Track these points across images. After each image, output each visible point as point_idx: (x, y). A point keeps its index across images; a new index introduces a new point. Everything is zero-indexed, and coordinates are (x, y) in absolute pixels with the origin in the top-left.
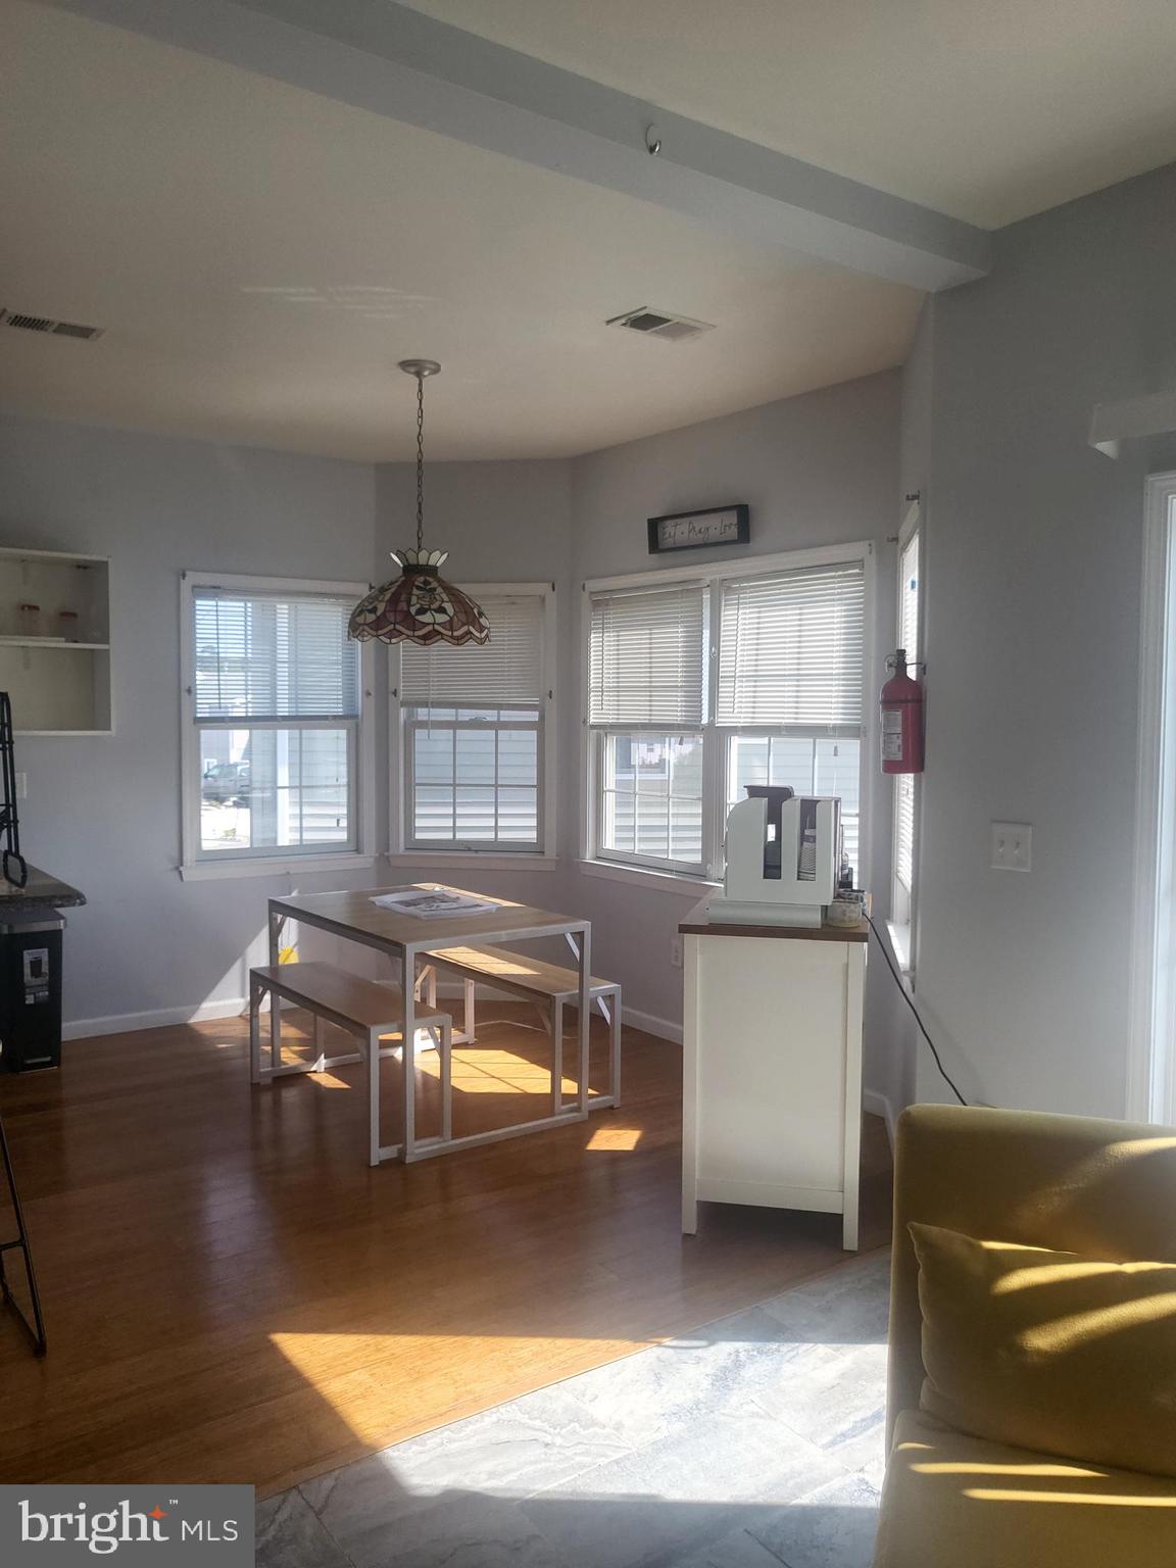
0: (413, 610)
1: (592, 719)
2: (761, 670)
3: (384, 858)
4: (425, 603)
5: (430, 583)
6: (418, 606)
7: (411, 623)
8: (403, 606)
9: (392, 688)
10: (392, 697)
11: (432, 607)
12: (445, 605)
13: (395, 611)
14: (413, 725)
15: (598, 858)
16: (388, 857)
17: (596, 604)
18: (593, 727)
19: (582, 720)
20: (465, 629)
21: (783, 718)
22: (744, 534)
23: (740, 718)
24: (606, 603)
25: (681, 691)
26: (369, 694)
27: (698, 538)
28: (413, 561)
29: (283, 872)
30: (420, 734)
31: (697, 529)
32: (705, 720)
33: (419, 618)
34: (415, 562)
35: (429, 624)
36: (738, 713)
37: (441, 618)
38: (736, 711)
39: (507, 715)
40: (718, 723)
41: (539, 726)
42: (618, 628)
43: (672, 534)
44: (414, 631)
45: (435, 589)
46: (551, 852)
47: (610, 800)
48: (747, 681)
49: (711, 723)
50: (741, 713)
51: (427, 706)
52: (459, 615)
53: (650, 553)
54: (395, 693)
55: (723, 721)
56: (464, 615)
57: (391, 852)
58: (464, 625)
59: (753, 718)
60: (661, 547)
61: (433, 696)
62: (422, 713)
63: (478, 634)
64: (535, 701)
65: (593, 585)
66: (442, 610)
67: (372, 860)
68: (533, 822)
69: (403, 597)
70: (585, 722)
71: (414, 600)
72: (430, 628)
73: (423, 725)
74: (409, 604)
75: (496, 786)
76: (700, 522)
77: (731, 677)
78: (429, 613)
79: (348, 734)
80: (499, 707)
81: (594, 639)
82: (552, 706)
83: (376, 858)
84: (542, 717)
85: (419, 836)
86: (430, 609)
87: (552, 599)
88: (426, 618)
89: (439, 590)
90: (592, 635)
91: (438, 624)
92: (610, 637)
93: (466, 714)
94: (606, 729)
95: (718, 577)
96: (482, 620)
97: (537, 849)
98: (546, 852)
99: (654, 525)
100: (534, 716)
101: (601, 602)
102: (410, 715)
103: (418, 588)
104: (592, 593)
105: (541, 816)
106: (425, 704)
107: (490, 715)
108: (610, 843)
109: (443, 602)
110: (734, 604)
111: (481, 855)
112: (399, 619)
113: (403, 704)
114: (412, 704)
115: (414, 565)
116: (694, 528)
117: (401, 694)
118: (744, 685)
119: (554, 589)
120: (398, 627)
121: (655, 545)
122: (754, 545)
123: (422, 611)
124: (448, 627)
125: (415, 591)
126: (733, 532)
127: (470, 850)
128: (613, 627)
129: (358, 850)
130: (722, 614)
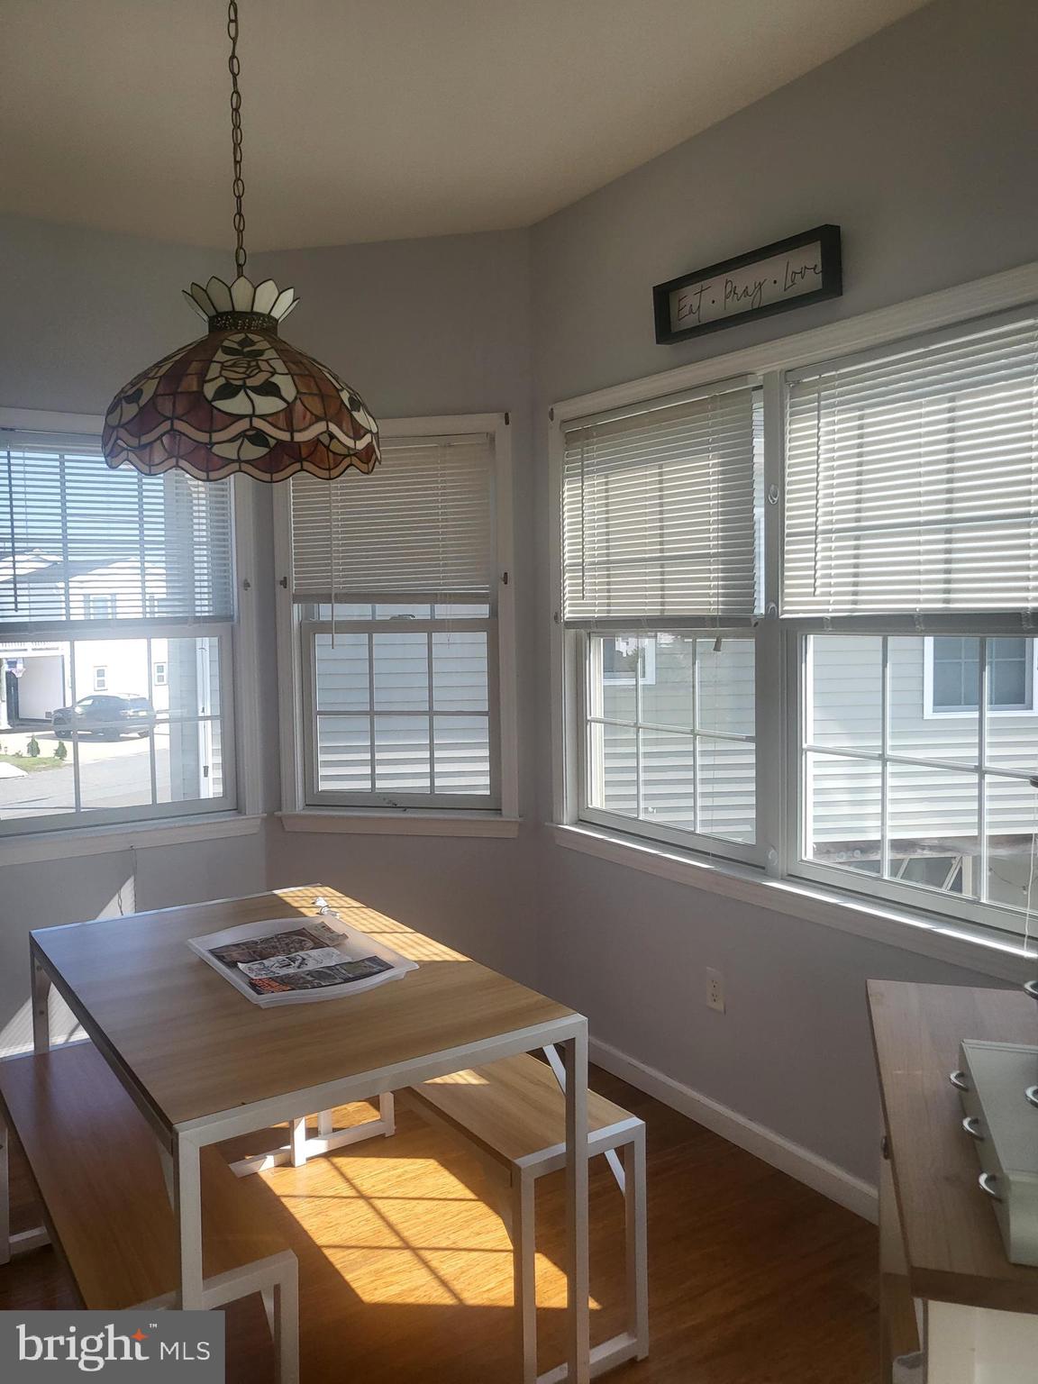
0: (209, 391)
1: (568, 614)
2: (868, 519)
3: (275, 819)
4: (235, 377)
5: (253, 343)
6: (221, 381)
7: (208, 418)
8: (191, 383)
9: (279, 577)
10: (279, 588)
11: (249, 382)
12: (276, 379)
13: (174, 394)
14: (312, 628)
15: (581, 822)
16: (280, 819)
17: (571, 439)
18: (570, 624)
19: (552, 615)
20: (319, 427)
21: (918, 601)
22: (833, 280)
23: (828, 603)
24: (586, 435)
25: (716, 563)
26: (247, 585)
27: (744, 304)
28: (224, 306)
29: (128, 846)
30: (321, 639)
31: (740, 291)
32: (760, 609)
33: (220, 404)
34: (229, 308)
35: (240, 417)
36: (823, 594)
37: (267, 405)
38: (819, 591)
39: (444, 611)
40: (785, 612)
41: (490, 626)
42: (607, 470)
43: (694, 309)
44: (210, 432)
45: (261, 352)
46: (511, 811)
47: (596, 734)
48: (838, 539)
49: (772, 614)
50: (829, 594)
51: (329, 601)
52: (304, 398)
53: (658, 342)
54: (284, 583)
55: (795, 606)
56: (317, 399)
57: (286, 811)
58: (318, 419)
59: (855, 602)
60: (675, 329)
61: (338, 587)
62: (325, 611)
63: (350, 443)
64: (482, 589)
65: (564, 410)
66: (270, 389)
67: (259, 821)
68: (486, 767)
69: (194, 367)
70: (557, 617)
71: (214, 370)
72: (242, 425)
73: (325, 627)
74: (203, 381)
75: (431, 713)
76: (744, 278)
77: (809, 533)
78: (242, 394)
79: (220, 642)
80: (433, 598)
81: (569, 491)
82: (508, 597)
83: (263, 819)
84: (494, 612)
85: (323, 786)
86: (244, 387)
87: (505, 437)
88: (237, 405)
89: (270, 354)
90: (566, 487)
91: (261, 417)
92: (594, 484)
93: (386, 611)
94: (588, 627)
95: (778, 366)
96: (360, 416)
97: (492, 805)
98: (503, 812)
99: (664, 295)
100: (483, 611)
101: (580, 434)
102: (308, 615)
103: (228, 351)
104: (564, 422)
105: (495, 759)
106: (327, 598)
107: (421, 611)
108: (597, 799)
109: (274, 373)
110: (811, 410)
111: (409, 814)
112: (180, 411)
113: (297, 598)
114: (310, 598)
115: (226, 313)
116: (734, 290)
117: (293, 584)
118: (834, 545)
119: (507, 423)
120: (180, 426)
121: (666, 330)
122: (850, 298)
123: (228, 391)
124: (282, 423)
125: (220, 356)
126: (813, 281)
127: (395, 807)
128: (598, 471)
129: (238, 809)
130: (788, 428)
